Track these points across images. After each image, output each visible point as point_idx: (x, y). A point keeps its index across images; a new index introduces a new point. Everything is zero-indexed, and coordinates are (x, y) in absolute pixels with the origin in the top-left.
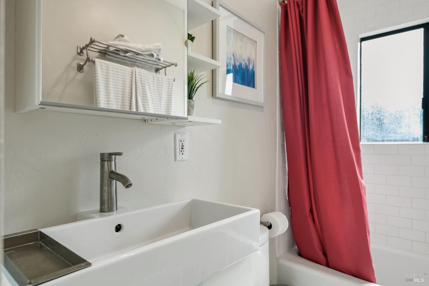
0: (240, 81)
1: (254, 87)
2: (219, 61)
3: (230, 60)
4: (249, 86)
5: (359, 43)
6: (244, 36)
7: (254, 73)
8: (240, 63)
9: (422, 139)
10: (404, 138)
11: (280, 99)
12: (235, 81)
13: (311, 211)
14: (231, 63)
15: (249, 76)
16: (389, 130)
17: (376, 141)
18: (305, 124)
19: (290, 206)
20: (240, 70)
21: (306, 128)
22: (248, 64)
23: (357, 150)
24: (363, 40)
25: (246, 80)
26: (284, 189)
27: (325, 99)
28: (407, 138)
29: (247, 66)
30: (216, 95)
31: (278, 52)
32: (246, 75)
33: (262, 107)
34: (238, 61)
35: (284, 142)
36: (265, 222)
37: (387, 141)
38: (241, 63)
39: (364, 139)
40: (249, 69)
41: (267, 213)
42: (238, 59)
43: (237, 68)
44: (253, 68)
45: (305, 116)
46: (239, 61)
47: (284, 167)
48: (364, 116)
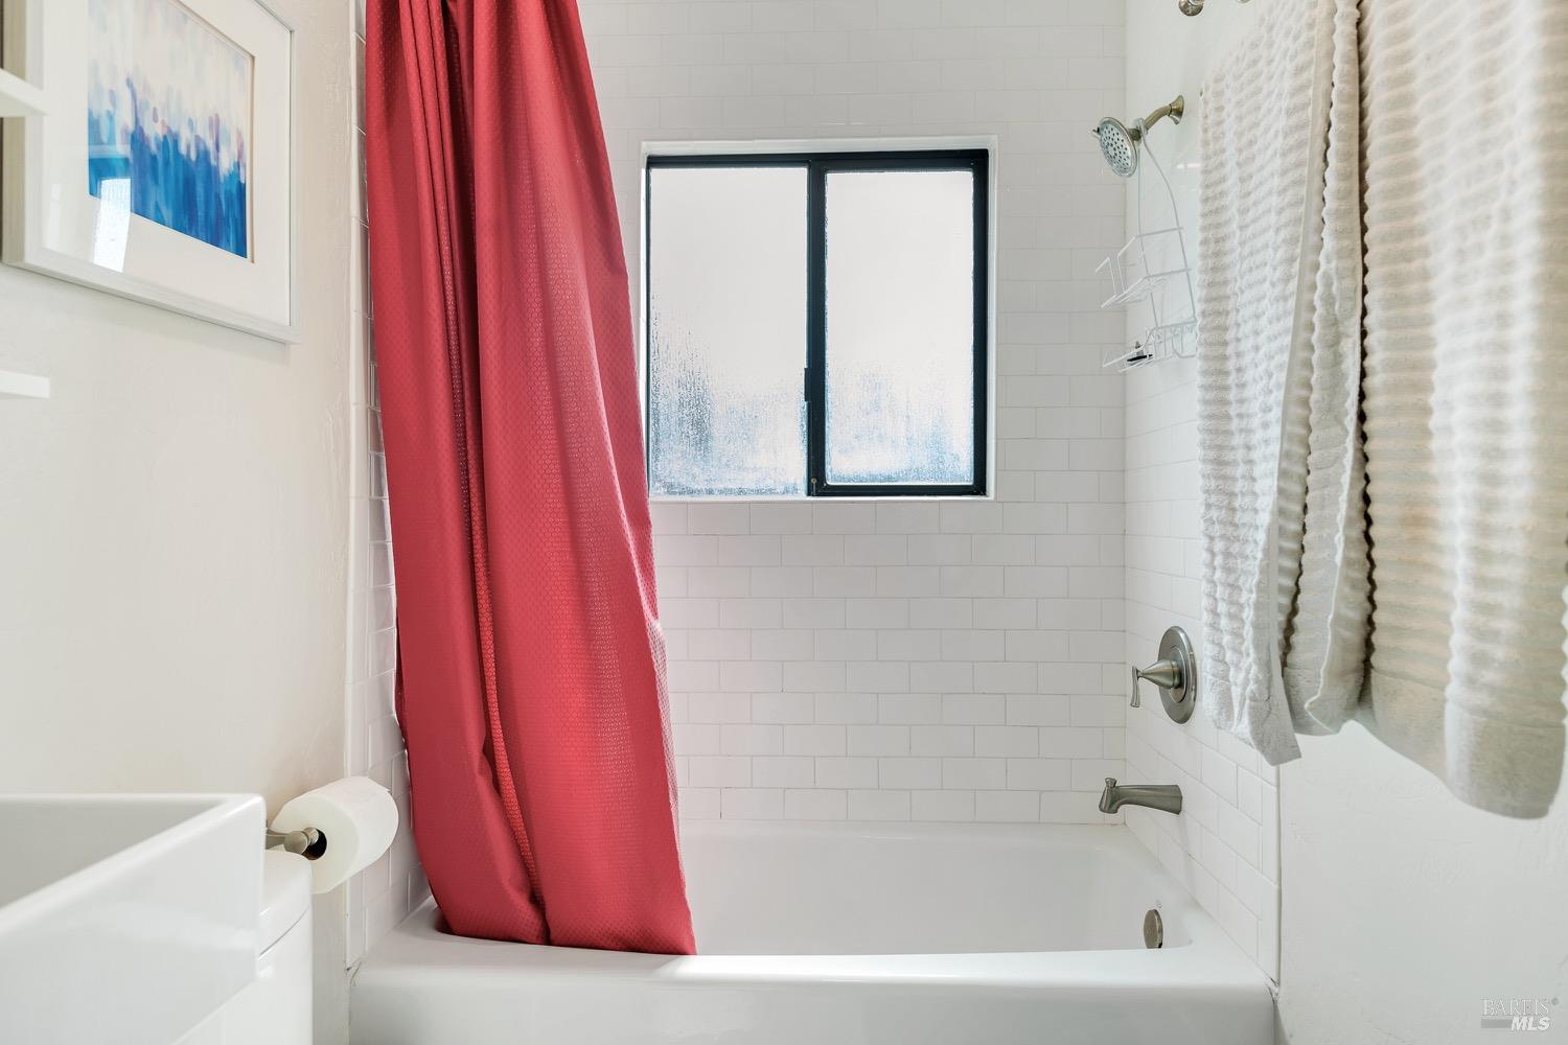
0: (167, 214)
1: (241, 250)
2: (40, 86)
3: (113, 102)
4: (215, 241)
5: (644, 171)
6: (189, 14)
7: (242, 189)
8: (170, 131)
9: (802, 486)
10: (762, 486)
11: (365, 321)
12: (140, 207)
13: (488, 751)
14: (116, 118)
15: (217, 196)
16: (724, 460)
17: (692, 492)
18: (465, 427)
19: (406, 746)
20: (167, 163)
21: (470, 442)
22: (211, 145)
23: (641, 521)
24: (654, 162)
25: (201, 213)
26: (382, 681)
27: (537, 340)
28: (770, 483)
29: (207, 153)
30: (21, 254)
31: (355, 129)
32: (200, 190)
33: (283, 343)
34: (155, 119)
35: (380, 492)
36: (295, 834)
37: (721, 492)
38: (174, 129)
39: (657, 484)
40: (217, 169)
41: (302, 790)
42: (155, 109)
43: (148, 147)
44: (238, 165)
45: (467, 394)
46: (160, 119)
47: (381, 592)
48: (657, 414)
